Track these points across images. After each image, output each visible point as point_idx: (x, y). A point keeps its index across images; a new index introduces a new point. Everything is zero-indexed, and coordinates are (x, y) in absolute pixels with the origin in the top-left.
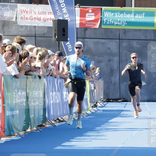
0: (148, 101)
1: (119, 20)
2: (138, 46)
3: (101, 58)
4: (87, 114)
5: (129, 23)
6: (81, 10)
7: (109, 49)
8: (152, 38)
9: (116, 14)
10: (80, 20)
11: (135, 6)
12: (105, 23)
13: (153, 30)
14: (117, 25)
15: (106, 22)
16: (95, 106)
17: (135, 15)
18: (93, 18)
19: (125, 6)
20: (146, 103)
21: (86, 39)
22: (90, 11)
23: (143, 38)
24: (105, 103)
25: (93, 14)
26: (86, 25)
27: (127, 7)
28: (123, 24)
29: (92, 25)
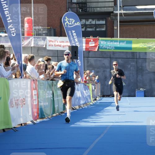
0: (129, 96)
1: (110, 46)
2: (122, 62)
3: (99, 70)
4: (90, 104)
5: (116, 48)
6: (86, 40)
7: (104, 64)
8: (131, 57)
9: (108, 42)
10: (86, 46)
11: (120, 37)
12: (101, 48)
13: (131, 52)
14: (109, 49)
15: (102, 47)
16: (95, 100)
17: (120, 43)
18: (94, 45)
19: (113, 37)
20: (127, 98)
21: (89, 58)
22: (92, 40)
23: (125, 57)
24: (101, 98)
25: (94, 42)
26: (90, 49)
27: (115, 38)
28: (112, 48)
29: (93, 49)
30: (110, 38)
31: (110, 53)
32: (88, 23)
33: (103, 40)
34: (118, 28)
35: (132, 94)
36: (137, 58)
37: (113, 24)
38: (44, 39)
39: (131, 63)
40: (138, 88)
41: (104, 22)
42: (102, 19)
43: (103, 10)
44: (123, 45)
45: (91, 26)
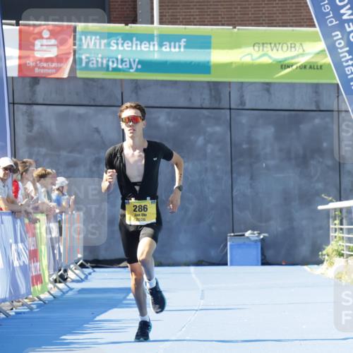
0: (199, 263)
1: (119, 57)
2: (171, 124)
3: (76, 155)
4: (40, 299)
5: (147, 66)
6: (20, 31)
7: (97, 131)
8: (207, 104)
10: (20, 58)
11: (161, 22)
12: (84, 65)
13: (208, 82)
14: (116, 70)
15: (87, 63)
16: (63, 279)
17: (161, 45)
19: (135, 21)
20: (192, 269)
21: (35, 107)
22: (46, 34)
23: (182, 102)
24: (87, 271)
25: (53, 42)
26: (37, 70)
28: (131, 67)
29: (50, 71)
30: (122, 25)
31: (122, 86)
33: (94, 33)
35: (212, 256)
36: (233, 106)
39: (209, 130)
40: (237, 228)
44: (176, 53)
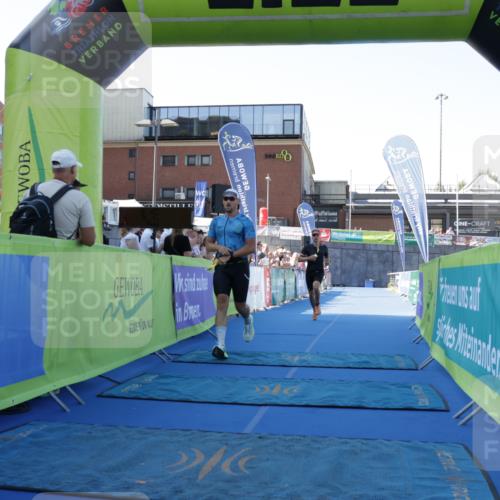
0: (358, 286)
1: (341, 237)
8: (361, 249)
9: (339, 233)
11: (351, 229)
12: (333, 239)
13: (362, 244)
14: (340, 240)
17: (351, 234)
19: (344, 229)
22: (324, 231)
23: (356, 248)
24: (331, 287)
26: (322, 240)
27: (346, 229)
28: (344, 239)
30: (342, 230)
31: (342, 244)
32: (320, 214)
33: (335, 231)
34: (349, 220)
35: (361, 285)
36: (368, 250)
37: (344, 215)
38: (278, 229)
40: (367, 278)
41: (335, 214)
42: (335, 211)
43: (331, 202)
44: (354, 236)
45: (323, 217)
